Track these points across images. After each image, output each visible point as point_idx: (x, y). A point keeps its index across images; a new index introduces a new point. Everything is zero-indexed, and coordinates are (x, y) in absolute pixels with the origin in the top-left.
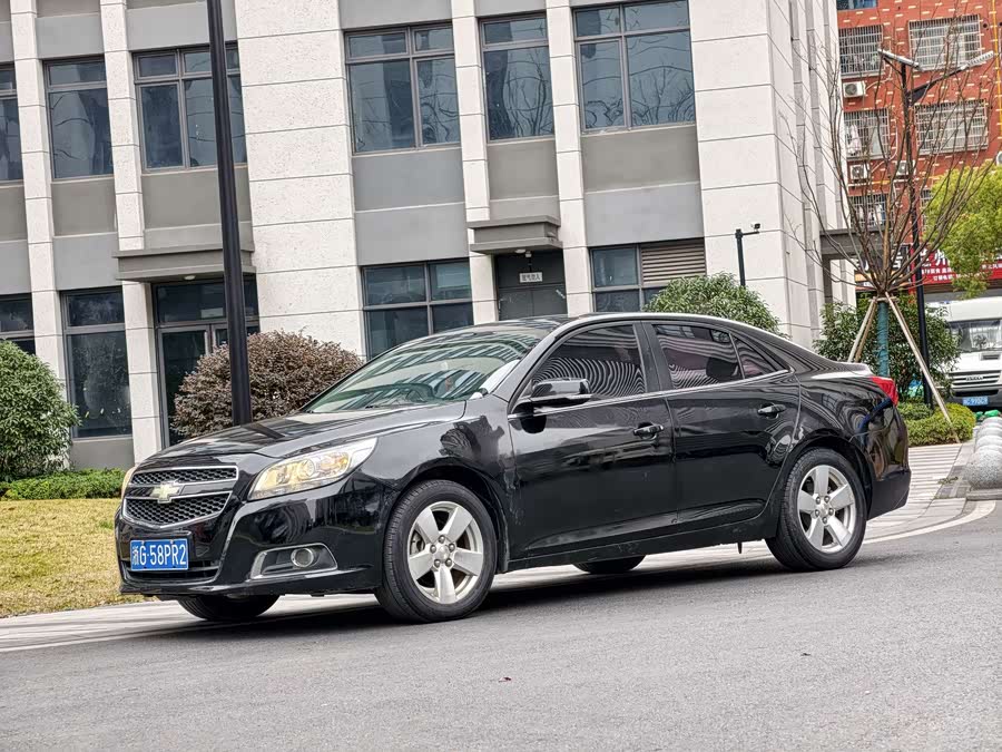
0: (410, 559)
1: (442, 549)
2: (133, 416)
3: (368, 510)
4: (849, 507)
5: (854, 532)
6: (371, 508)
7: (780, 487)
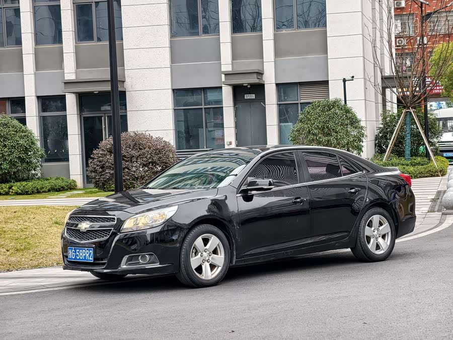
0: (192, 260)
1: (206, 255)
2: (69, 154)
3: (174, 238)
4: (388, 233)
5: (390, 245)
6: (175, 238)
7: (357, 225)
